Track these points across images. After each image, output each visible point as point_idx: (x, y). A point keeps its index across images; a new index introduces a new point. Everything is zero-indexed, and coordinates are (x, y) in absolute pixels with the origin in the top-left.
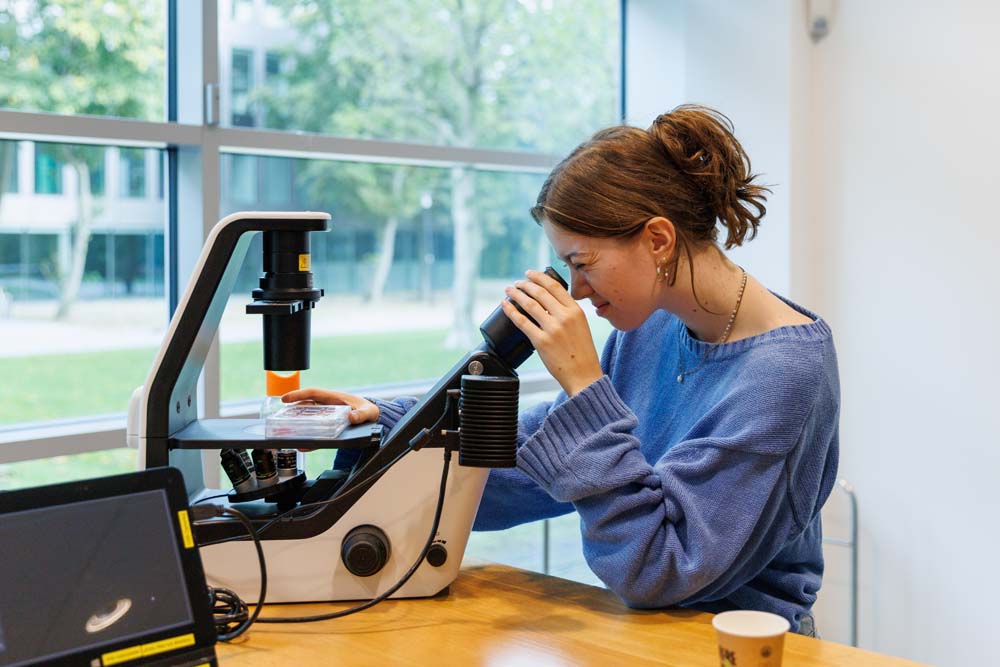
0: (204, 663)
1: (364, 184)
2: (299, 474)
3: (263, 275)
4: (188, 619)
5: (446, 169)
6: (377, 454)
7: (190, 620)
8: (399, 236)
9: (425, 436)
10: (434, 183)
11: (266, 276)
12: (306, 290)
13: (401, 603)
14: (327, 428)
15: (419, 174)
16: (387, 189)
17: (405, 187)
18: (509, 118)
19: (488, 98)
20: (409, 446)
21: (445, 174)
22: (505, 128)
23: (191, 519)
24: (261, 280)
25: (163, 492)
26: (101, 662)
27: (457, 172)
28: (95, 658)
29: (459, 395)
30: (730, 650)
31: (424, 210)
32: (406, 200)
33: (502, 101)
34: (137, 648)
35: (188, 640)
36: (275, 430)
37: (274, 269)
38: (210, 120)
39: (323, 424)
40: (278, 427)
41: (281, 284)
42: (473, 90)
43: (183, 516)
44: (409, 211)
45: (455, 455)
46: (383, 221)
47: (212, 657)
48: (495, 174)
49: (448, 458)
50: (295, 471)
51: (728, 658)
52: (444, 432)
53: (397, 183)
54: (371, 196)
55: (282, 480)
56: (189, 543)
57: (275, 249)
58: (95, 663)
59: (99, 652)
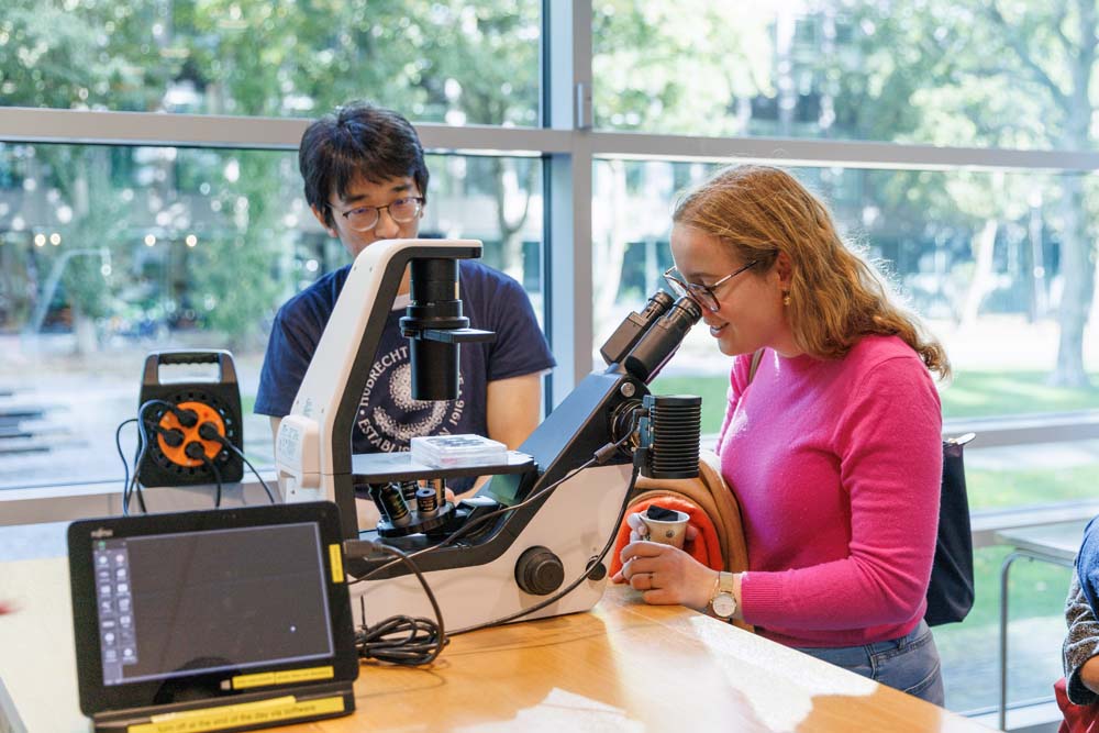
0: (339, 696)
4: (329, 651)
7: (331, 654)
23: (344, 552)
25: (316, 525)
26: (233, 683)
28: (225, 679)
34: (271, 675)
35: (327, 672)
43: (335, 549)
47: (348, 692)
56: (338, 577)
58: (225, 685)
59: (230, 675)
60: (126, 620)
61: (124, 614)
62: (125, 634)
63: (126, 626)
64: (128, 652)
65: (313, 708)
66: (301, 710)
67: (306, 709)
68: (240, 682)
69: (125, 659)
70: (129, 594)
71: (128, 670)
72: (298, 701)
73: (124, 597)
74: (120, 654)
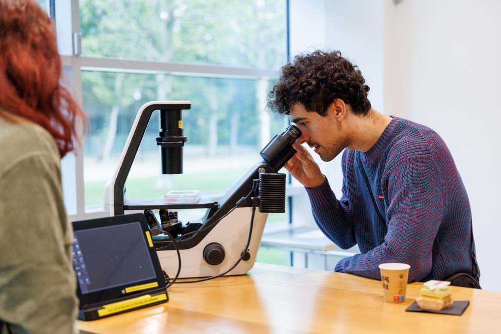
0: (163, 293)
1: (96, 84)
2: (179, 222)
3: (161, 130)
5: (153, 75)
6: (218, 211)
7: (155, 277)
8: (119, 119)
9: (244, 200)
10: (142, 83)
11: (163, 130)
12: (181, 137)
13: (230, 277)
14: (193, 198)
15: (132, 78)
16: (112, 88)
17: (123, 86)
18: (190, 42)
19: (177, 28)
20: (236, 205)
21: (152, 77)
22: (187, 48)
23: (151, 235)
24: (160, 133)
25: (139, 223)
26: (125, 291)
27: (160, 76)
28: (123, 289)
29: (259, 182)
30: (387, 276)
31: (136, 102)
32: (123, 95)
33: (184, 30)
34: (137, 287)
35: (155, 284)
36: (168, 200)
37: (167, 127)
38: (76, 52)
39: (191, 197)
40: (170, 199)
41: (170, 134)
42: (170, 24)
43: (148, 233)
44: (126, 102)
45: (257, 208)
46: (110, 108)
47: (165, 292)
48: (181, 78)
49: (254, 210)
50: (177, 221)
51: (386, 280)
52: (252, 198)
53: (118, 84)
54: (101, 92)
55: (173, 224)
56: (151, 245)
57: (167, 118)
58: (123, 292)
59: (124, 287)
60: (83, 266)
61: (82, 264)
62: (84, 272)
63: (84, 269)
64: (87, 280)
65: (157, 299)
66: (153, 300)
67: (155, 299)
68: (129, 290)
69: (87, 283)
70: (82, 255)
71: (89, 287)
72: (152, 296)
73: (80, 256)
74: (85, 281)
